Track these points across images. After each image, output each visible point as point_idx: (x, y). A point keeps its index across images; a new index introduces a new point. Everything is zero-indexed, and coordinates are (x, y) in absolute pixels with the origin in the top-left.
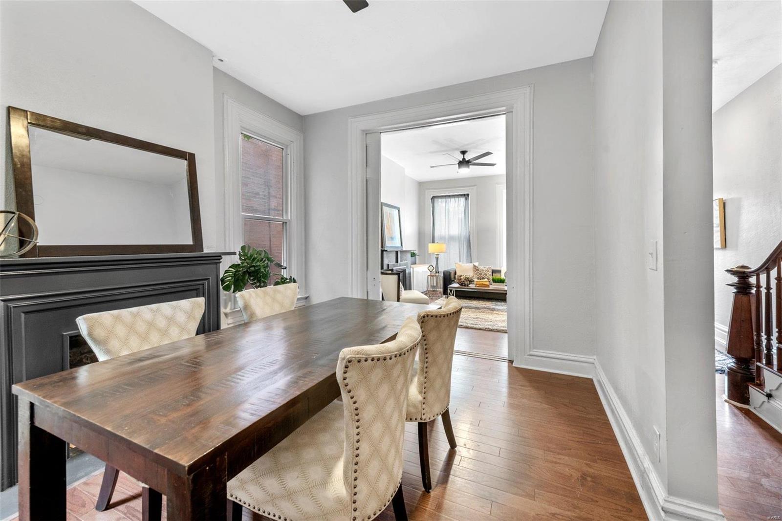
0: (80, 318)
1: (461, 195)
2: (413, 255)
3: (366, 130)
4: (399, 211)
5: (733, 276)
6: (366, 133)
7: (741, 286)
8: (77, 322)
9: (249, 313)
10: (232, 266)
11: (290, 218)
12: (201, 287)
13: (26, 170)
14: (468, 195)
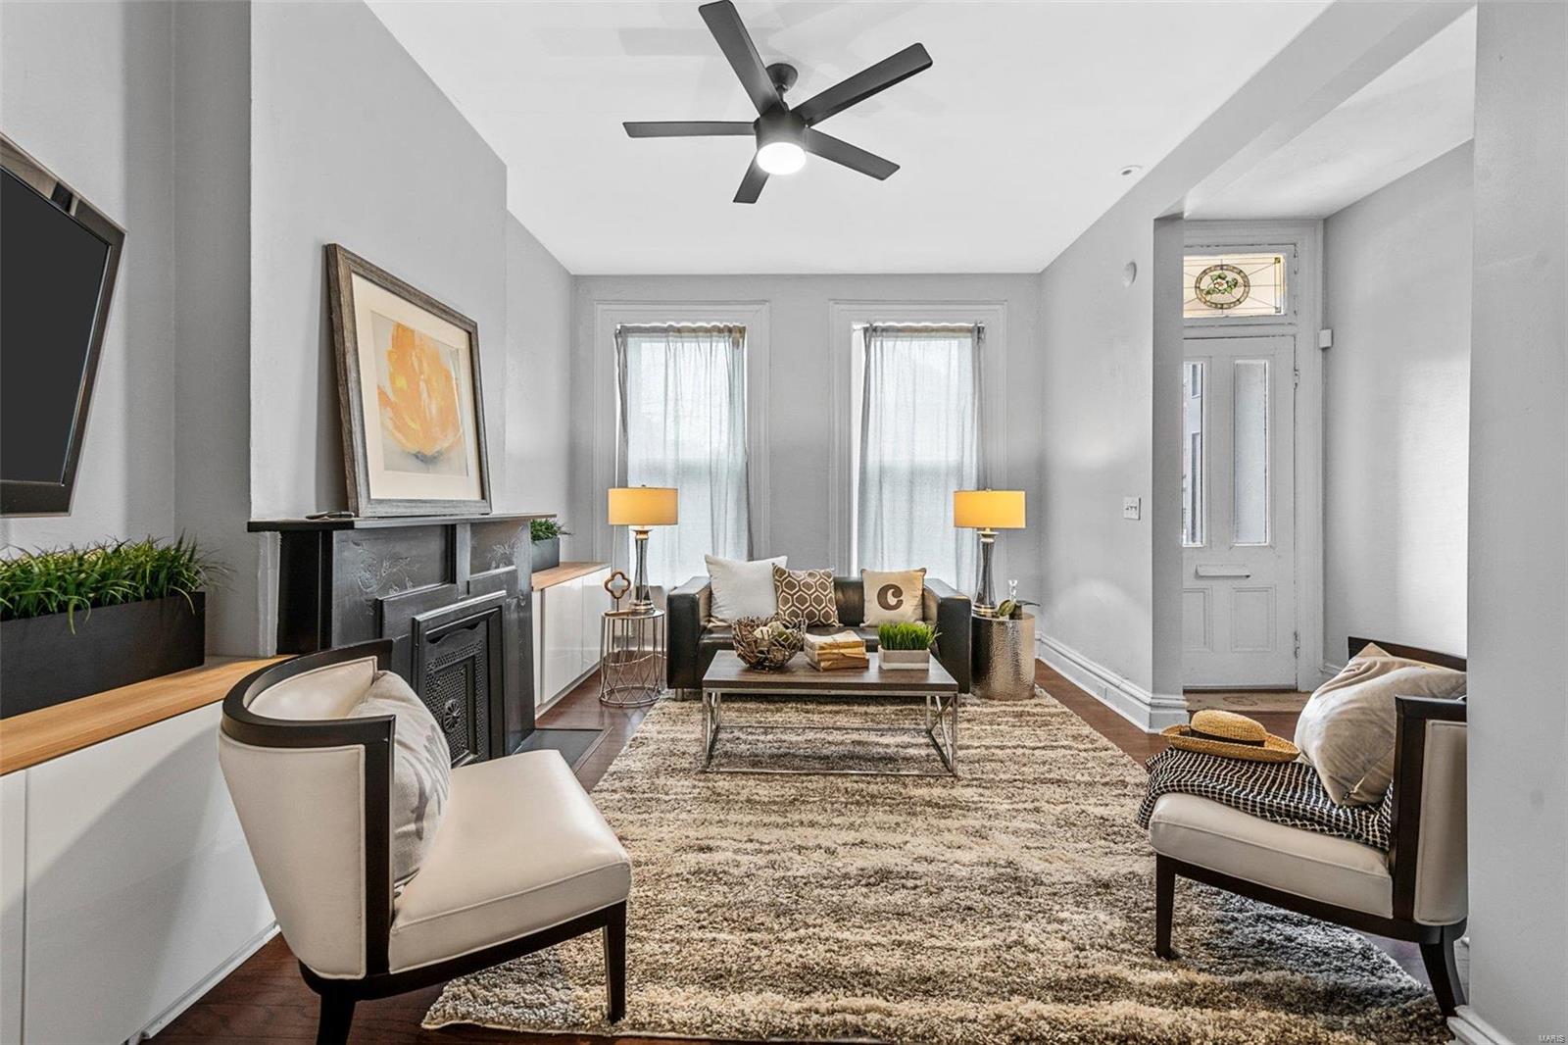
1: (720, 331)
2: (543, 531)
14: (742, 331)
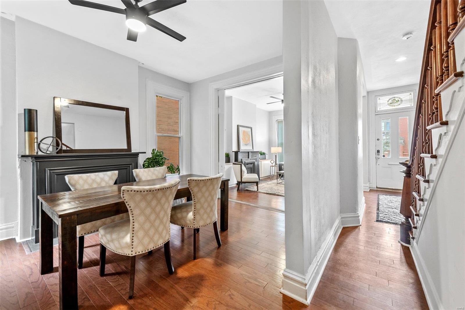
0: (66, 176)
3: (218, 89)
4: (251, 129)
5: (404, 166)
6: (218, 90)
7: (408, 172)
8: (65, 178)
9: (138, 178)
10: (148, 158)
11: (182, 135)
12: (128, 167)
13: (59, 120)
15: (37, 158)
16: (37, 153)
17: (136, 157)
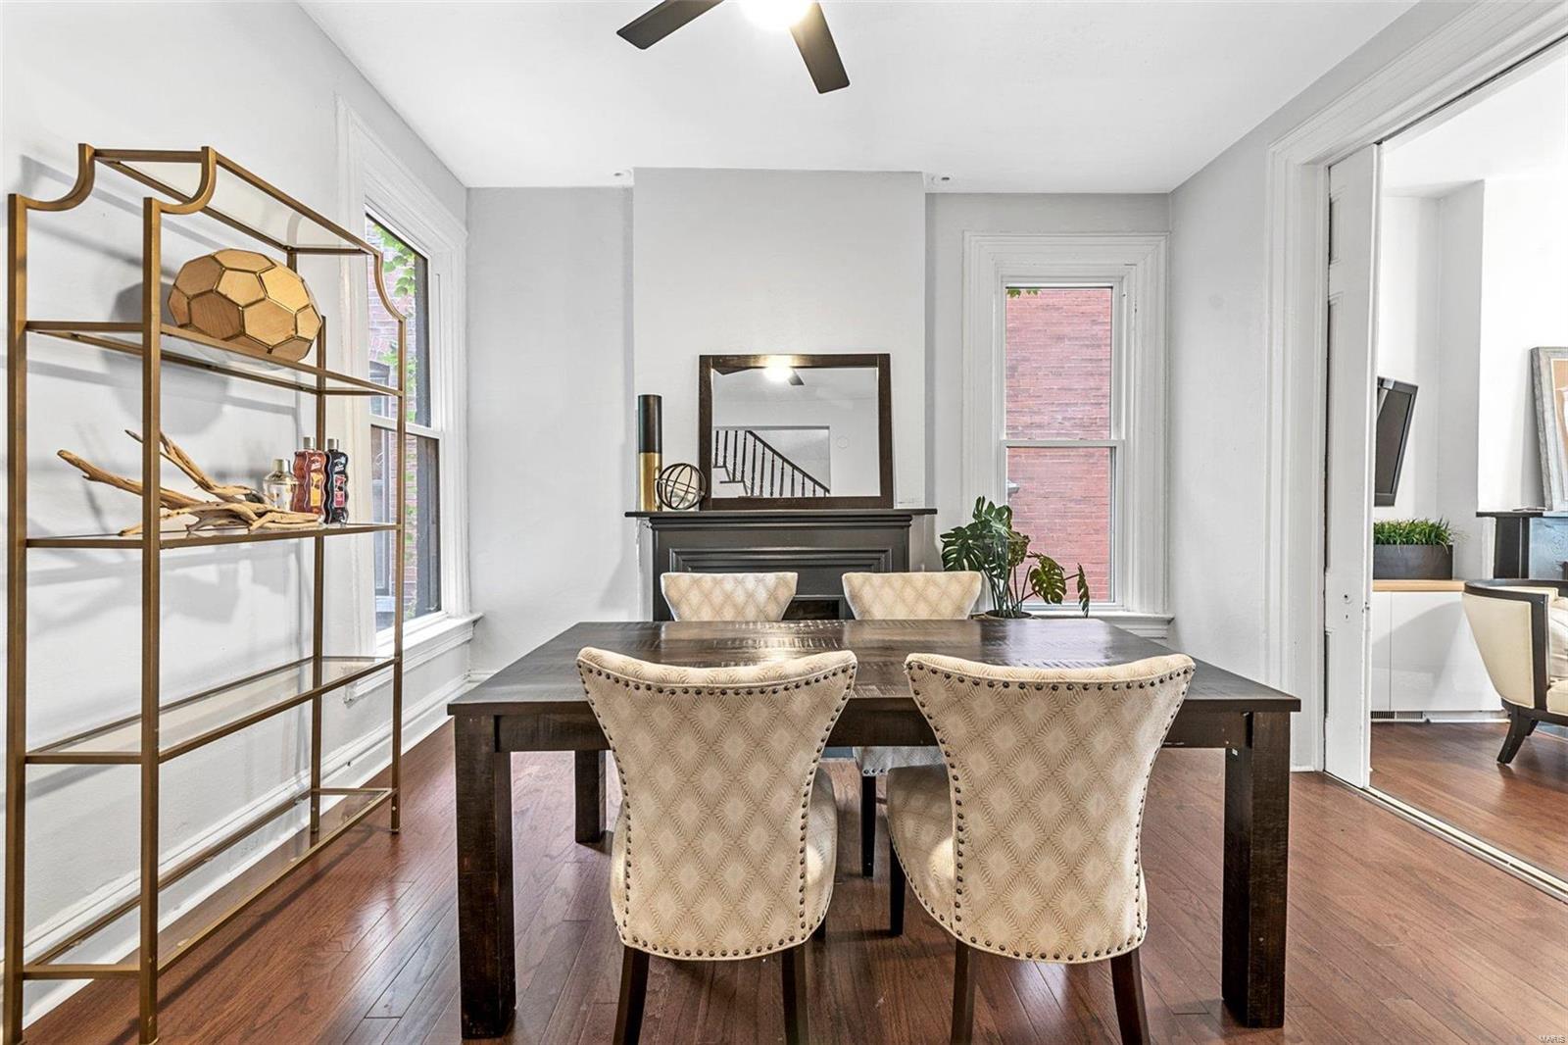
3: (1329, 156)
6: (1328, 164)
15: (657, 521)
16: (660, 507)
17: (902, 527)
